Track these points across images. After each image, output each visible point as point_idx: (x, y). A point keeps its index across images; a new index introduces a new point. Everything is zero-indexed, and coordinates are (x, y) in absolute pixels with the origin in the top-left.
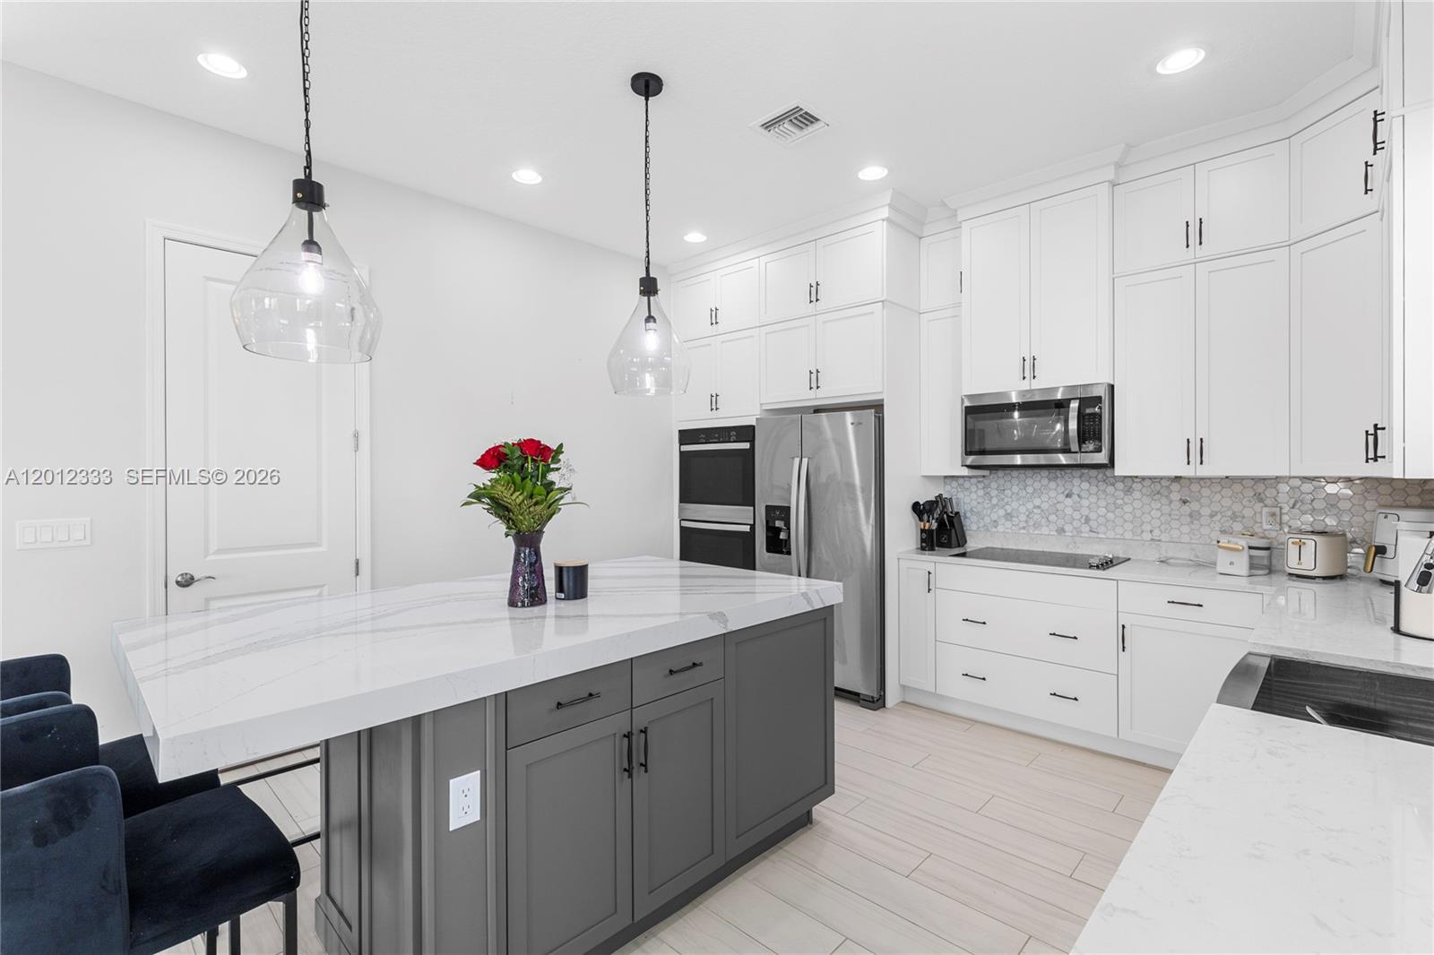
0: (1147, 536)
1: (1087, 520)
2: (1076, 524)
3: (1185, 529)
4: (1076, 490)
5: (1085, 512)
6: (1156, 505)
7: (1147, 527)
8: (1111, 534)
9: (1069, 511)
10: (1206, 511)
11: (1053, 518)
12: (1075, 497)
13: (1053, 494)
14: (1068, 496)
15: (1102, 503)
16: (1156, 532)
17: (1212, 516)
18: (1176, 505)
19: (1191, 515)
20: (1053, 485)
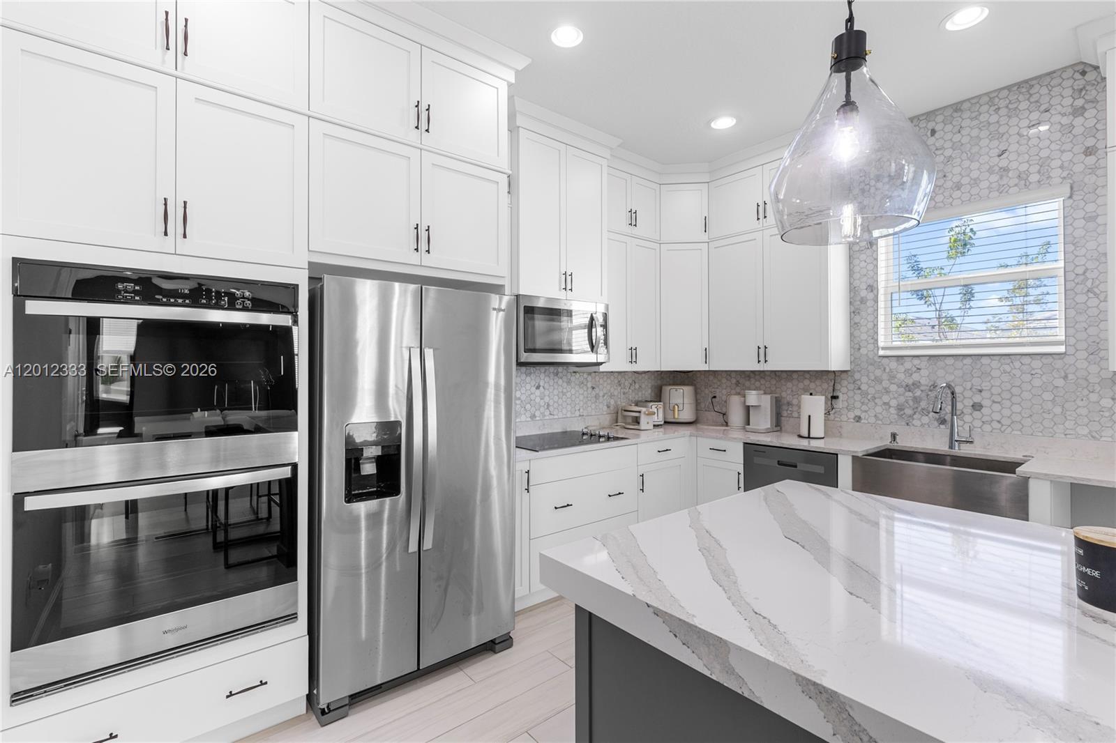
0: (577, 413)
1: (548, 405)
2: (542, 409)
3: (593, 406)
4: (542, 384)
5: (547, 399)
6: (581, 391)
7: (577, 408)
8: (561, 415)
9: (538, 400)
10: (601, 394)
11: (528, 406)
12: (541, 388)
13: (528, 387)
14: (538, 388)
15: (556, 392)
16: (581, 410)
17: (603, 396)
18: (590, 390)
19: (596, 397)
20: (528, 379)
